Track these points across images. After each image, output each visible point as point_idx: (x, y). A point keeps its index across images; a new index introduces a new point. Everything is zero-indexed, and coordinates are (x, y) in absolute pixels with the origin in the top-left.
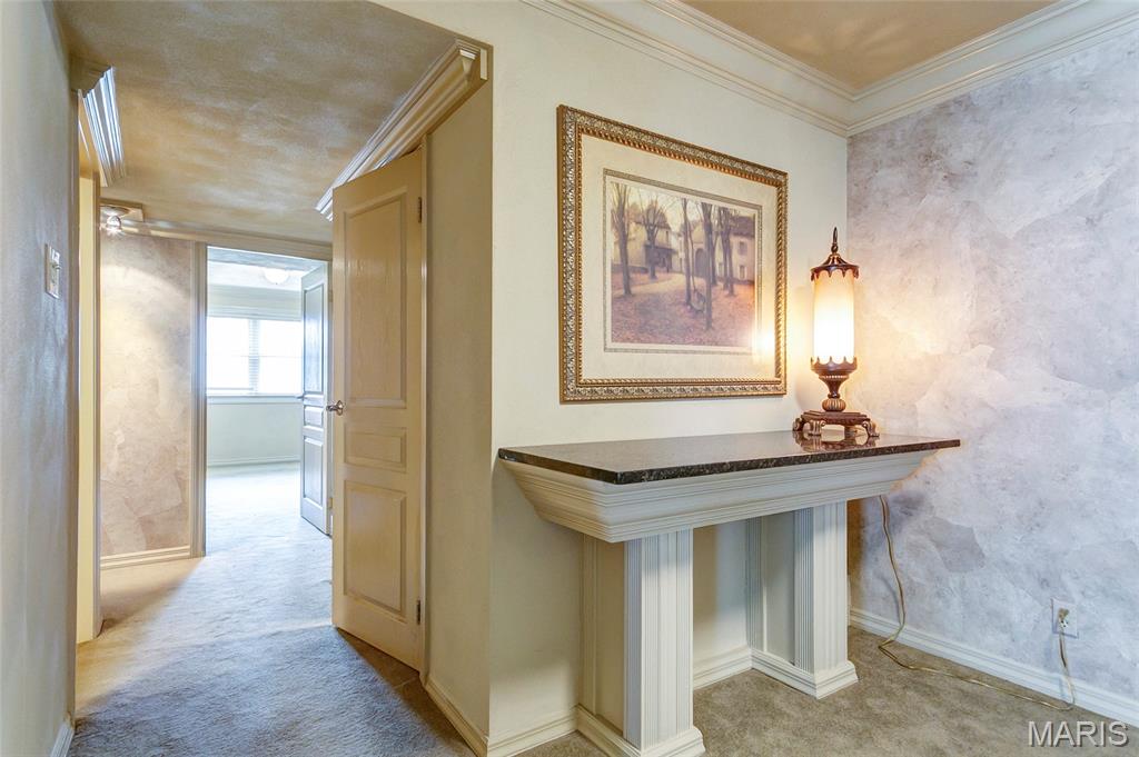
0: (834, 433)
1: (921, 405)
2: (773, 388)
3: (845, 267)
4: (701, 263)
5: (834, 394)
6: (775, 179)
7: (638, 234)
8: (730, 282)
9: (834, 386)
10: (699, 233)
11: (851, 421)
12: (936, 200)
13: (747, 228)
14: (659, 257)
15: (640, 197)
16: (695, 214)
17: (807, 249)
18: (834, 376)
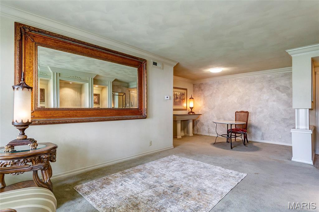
0: (192, 114)
1: (199, 111)
2: (186, 110)
3: (192, 98)
4: (180, 98)
5: (191, 110)
6: (186, 89)
7: (175, 96)
8: (182, 100)
9: (191, 109)
10: (180, 95)
11: (193, 113)
12: (200, 92)
13: (184, 94)
14: (177, 98)
15: (175, 93)
16: (180, 94)
17: (189, 97)
18: (191, 108)
